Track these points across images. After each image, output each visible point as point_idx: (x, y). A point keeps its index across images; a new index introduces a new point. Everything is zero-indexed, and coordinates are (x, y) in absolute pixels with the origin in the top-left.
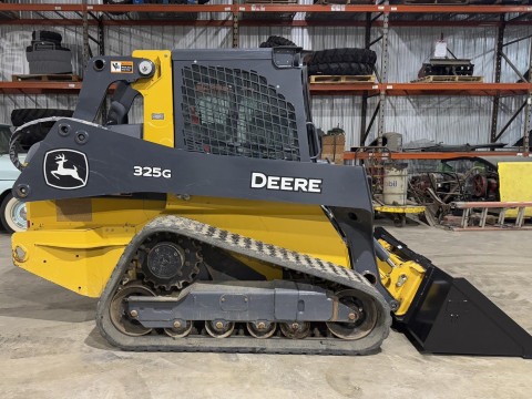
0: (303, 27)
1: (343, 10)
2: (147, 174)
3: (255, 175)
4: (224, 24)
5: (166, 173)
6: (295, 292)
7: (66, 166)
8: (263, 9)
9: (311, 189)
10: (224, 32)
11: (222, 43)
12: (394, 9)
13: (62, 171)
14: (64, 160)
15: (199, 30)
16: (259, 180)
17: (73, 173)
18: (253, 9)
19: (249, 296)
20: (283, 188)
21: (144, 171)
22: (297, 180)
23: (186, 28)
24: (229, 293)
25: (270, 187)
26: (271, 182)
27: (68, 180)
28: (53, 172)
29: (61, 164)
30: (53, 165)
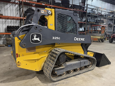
0: (34, 7)
1: (44, 5)
2: (55, 39)
3: (75, 38)
4: (17, 3)
5: (59, 38)
6: (83, 61)
7: (36, 37)
8: (29, 2)
9: (83, 40)
10: (17, 5)
11: (17, 8)
12: (53, 6)
13: (35, 39)
14: (36, 36)
15: (11, 4)
16: (76, 39)
17: (38, 39)
18: (27, 1)
19: (77, 63)
20: (79, 40)
21: (55, 38)
22: (81, 38)
23: (7, 3)
24: (73, 63)
25: (77, 40)
26: (77, 39)
27: (37, 41)
28: (33, 39)
29: (35, 37)
30: (33, 37)
